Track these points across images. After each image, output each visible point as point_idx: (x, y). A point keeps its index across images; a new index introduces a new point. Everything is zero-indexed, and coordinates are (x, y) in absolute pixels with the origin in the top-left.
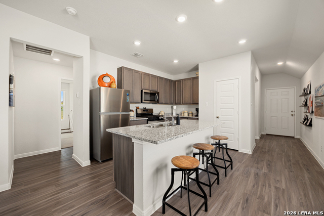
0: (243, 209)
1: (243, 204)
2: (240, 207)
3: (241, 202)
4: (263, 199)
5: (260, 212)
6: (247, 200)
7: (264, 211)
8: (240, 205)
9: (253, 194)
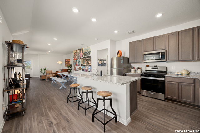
0: (65, 117)
1: (67, 118)
2: (67, 116)
3: (68, 118)
4: (63, 129)
5: (59, 122)
6: (68, 121)
7: (58, 124)
8: (67, 117)
9: (70, 127)
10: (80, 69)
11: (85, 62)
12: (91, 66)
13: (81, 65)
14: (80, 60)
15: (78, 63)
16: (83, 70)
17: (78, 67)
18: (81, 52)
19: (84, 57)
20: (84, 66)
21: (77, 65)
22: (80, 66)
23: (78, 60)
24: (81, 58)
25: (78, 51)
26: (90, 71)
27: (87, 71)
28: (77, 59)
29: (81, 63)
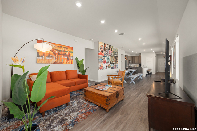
10: (108, 66)
11: (114, 60)
12: (118, 64)
13: (111, 63)
14: (109, 57)
15: (106, 60)
16: (112, 68)
17: (106, 64)
18: (111, 49)
19: (113, 55)
20: (113, 64)
21: (104, 62)
22: (109, 64)
23: (107, 57)
24: (110, 55)
25: (107, 46)
26: (117, 68)
27: (115, 68)
28: (105, 54)
29: (110, 60)
